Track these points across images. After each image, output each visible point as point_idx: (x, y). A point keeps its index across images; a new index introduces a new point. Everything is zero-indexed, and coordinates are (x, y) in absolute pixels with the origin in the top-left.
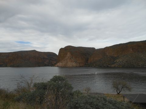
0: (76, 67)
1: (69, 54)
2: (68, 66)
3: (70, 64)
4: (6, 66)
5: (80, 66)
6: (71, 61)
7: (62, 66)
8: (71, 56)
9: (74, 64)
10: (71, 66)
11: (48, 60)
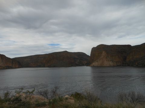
0: (114, 66)
1: (104, 53)
2: (105, 65)
3: (106, 63)
4: (44, 67)
5: (118, 66)
6: (107, 60)
7: (99, 66)
8: (107, 55)
9: (111, 63)
10: (108, 65)
11: (79, 60)
